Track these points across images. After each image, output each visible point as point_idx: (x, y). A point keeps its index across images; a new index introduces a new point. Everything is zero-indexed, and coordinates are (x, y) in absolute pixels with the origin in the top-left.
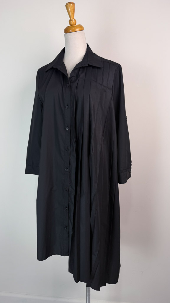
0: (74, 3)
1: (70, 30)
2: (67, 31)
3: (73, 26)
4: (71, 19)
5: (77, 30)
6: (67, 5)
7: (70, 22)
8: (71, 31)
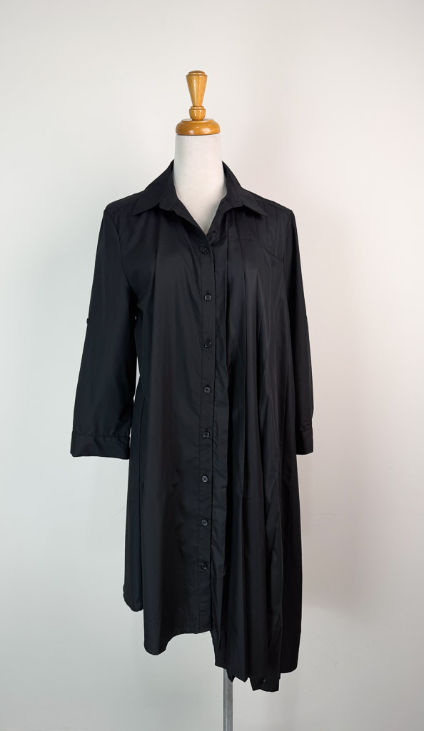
0: (206, 74)
1: (191, 129)
2: (183, 129)
3: (199, 122)
4: (194, 106)
5: (207, 130)
6: (190, 77)
7: (191, 111)
8: (192, 132)
